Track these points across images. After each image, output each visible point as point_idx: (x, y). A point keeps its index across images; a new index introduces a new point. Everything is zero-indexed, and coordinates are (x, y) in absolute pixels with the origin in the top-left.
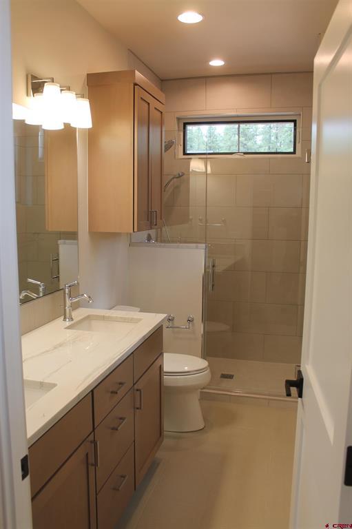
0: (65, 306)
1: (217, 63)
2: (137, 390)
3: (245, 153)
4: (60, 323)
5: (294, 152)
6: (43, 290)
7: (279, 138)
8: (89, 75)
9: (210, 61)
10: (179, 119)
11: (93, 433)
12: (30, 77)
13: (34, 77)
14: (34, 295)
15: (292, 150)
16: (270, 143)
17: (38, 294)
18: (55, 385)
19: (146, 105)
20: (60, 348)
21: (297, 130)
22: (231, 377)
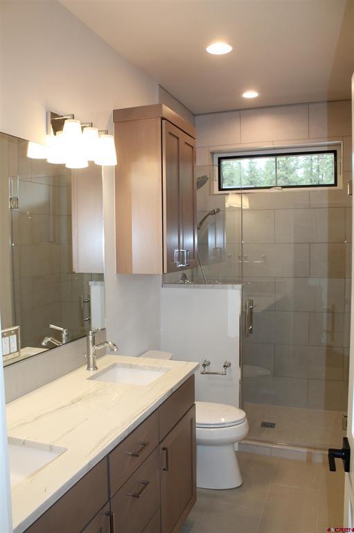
0: (88, 354)
1: (250, 95)
2: (164, 449)
3: (283, 187)
4: (83, 372)
5: (335, 185)
6: (67, 336)
7: (321, 170)
8: (115, 112)
9: (242, 92)
10: (212, 153)
11: (109, 503)
12: (50, 114)
13: (53, 115)
14: (56, 342)
15: (333, 182)
16: (312, 175)
17: (61, 340)
18: (66, 450)
19: (176, 140)
20: (79, 403)
21: (338, 161)
22: (272, 426)
